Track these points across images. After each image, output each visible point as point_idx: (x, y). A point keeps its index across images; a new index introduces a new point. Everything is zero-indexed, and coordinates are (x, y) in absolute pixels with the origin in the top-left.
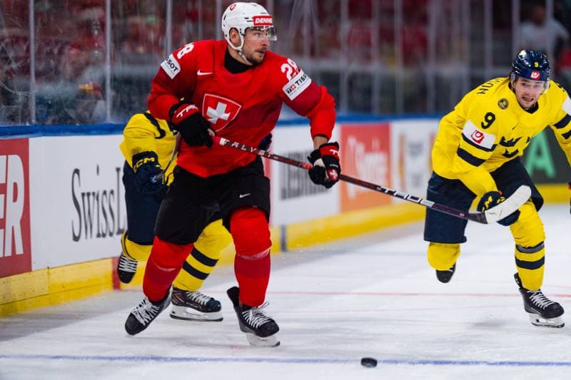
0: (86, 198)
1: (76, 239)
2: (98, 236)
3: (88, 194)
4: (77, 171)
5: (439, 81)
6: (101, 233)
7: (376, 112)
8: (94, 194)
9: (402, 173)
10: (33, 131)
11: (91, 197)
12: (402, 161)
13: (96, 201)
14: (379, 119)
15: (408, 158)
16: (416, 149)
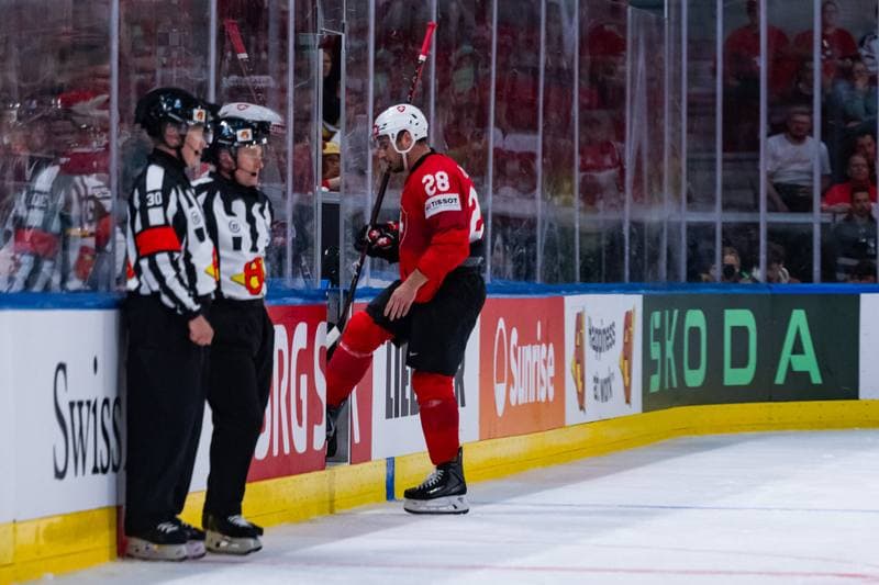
0: (76, 409)
1: (60, 475)
2: (95, 470)
3: (80, 404)
4: (62, 367)
6: (99, 465)
7: (538, 280)
8: (89, 403)
11: (85, 408)
13: (92, 416)
14: (546, 290)
15: (589, 352)
16: (603, 338)
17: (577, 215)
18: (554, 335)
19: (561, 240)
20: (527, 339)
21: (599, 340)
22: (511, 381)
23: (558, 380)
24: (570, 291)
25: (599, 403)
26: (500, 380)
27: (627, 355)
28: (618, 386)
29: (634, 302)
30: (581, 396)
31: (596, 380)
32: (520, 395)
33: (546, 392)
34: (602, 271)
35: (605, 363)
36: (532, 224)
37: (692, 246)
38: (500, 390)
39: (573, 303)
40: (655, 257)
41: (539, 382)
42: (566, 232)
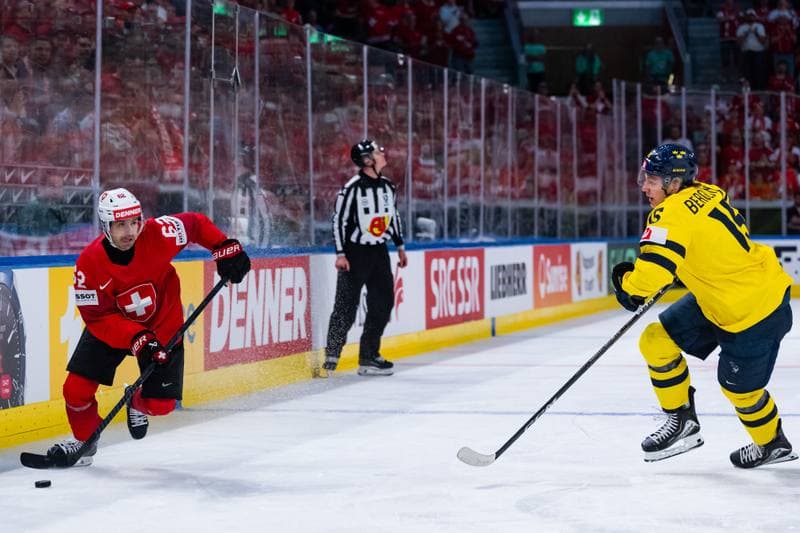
5: (604, 214)
7: (559, 237)
9: (579, 280)
10: (313, 251)
12: (578, 272)
14: (562, 241)
15: (583, 269)
16: (589, 263)
17: (576, 209)
18: (566, 261)
19: (569, 218)
20: (554, 263)
21: (588, 264)
22: (547, 282)
23: (569, 282)
24: (574, 241)
25: (588, 292)
26: (542, 281)
27: (600, 270)
28: (596, 284)
29: (602, 246)
30: (579, 289)
31: (586, 281)
32: (551, 288)
33: (563, 287)
34: (587, 232)
35: (591, 274)
36: (556, 212)
37: (629, 221)
38: (542, 287)
39: (575, 248)
40: (612, 224)
41: (560, 283)
42: (572, 216)
